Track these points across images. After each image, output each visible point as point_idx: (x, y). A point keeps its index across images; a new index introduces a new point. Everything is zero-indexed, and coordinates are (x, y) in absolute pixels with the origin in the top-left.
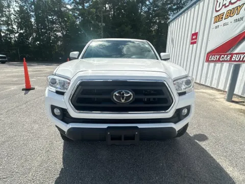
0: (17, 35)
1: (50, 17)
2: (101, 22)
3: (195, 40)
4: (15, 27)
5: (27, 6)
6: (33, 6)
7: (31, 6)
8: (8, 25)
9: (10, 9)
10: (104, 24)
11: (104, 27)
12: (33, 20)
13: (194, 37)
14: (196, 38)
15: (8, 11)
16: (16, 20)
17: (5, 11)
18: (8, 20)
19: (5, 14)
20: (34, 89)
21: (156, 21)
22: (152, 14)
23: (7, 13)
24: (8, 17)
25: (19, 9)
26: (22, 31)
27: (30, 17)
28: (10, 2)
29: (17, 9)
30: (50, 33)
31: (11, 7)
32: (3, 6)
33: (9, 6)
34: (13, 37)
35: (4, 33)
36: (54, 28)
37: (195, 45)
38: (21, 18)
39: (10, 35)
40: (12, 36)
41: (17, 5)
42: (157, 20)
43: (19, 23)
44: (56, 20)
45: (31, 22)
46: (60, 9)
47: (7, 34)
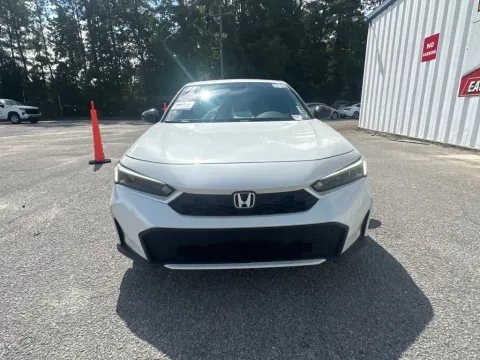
0: (54, 67)
1: (117, 29)
2: (218, 31)
3: (433, 52)
4: (50, 51)
5: (73, 9)
6: (84, 9)
7: (80, 8)
8: (38, 48)
9: (42, 17)
10: (225, 36)
11: (224, 41)
12: (84, 34)
13: (429, 46)
14: (435, 48)
15: (37, 21)
16: (52, 39)
17: (32, 22)
18: (37, 39)
19: (33, 28)
20: (109, 161)
21: (333, 23)
22: (323, 7)
23: (35, 25)
24: (38, 33)
25: (56, 16)
26: (63, 60)
27: (77, 28)
28: (43, 4)
29: (54, 16)
30: (116, 60)
31: (44, 12)
32: (28, 13)
33: (39, 12)
34: (49, 70)
35: (30, 64)
36: (124, 48)
37: (433, 62)
38: (62, 34)
39: (42, 68)
40: (46, 70)
41: (54, 7)
42: (335, 19)
43: (58, 44)
44: (129, 32)
45: (81, 39)
46: (136, 10)
47: (36, 67)
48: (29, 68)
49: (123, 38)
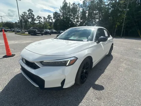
0: (79, 23)
1: (95, 12)
4: (79, 19)
5: (86, 9)
6: (88, 8)
9: (79, 12)
12: (87, 15)
18: (78, 17)
24: (78, 15)
25: (82, 11)
26: (81, 21)
27: (86, 13)
33: (79, 10)
38: (82, 15)
41: (82, 9)
43: (81, 17)
44: (98, 12)
45: (86, 16)
46: (101, 6)
47: (76, 23)
48: (75, 23)
49: (96, 14)
